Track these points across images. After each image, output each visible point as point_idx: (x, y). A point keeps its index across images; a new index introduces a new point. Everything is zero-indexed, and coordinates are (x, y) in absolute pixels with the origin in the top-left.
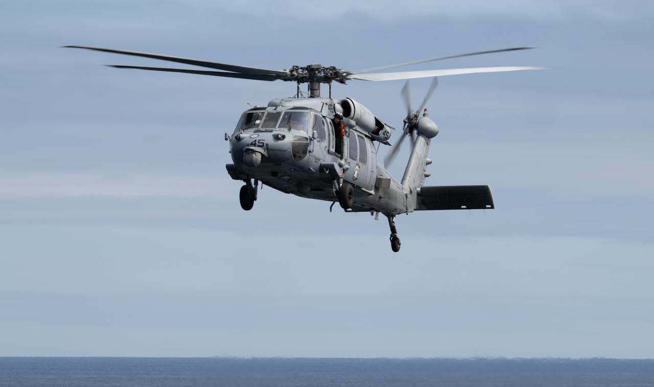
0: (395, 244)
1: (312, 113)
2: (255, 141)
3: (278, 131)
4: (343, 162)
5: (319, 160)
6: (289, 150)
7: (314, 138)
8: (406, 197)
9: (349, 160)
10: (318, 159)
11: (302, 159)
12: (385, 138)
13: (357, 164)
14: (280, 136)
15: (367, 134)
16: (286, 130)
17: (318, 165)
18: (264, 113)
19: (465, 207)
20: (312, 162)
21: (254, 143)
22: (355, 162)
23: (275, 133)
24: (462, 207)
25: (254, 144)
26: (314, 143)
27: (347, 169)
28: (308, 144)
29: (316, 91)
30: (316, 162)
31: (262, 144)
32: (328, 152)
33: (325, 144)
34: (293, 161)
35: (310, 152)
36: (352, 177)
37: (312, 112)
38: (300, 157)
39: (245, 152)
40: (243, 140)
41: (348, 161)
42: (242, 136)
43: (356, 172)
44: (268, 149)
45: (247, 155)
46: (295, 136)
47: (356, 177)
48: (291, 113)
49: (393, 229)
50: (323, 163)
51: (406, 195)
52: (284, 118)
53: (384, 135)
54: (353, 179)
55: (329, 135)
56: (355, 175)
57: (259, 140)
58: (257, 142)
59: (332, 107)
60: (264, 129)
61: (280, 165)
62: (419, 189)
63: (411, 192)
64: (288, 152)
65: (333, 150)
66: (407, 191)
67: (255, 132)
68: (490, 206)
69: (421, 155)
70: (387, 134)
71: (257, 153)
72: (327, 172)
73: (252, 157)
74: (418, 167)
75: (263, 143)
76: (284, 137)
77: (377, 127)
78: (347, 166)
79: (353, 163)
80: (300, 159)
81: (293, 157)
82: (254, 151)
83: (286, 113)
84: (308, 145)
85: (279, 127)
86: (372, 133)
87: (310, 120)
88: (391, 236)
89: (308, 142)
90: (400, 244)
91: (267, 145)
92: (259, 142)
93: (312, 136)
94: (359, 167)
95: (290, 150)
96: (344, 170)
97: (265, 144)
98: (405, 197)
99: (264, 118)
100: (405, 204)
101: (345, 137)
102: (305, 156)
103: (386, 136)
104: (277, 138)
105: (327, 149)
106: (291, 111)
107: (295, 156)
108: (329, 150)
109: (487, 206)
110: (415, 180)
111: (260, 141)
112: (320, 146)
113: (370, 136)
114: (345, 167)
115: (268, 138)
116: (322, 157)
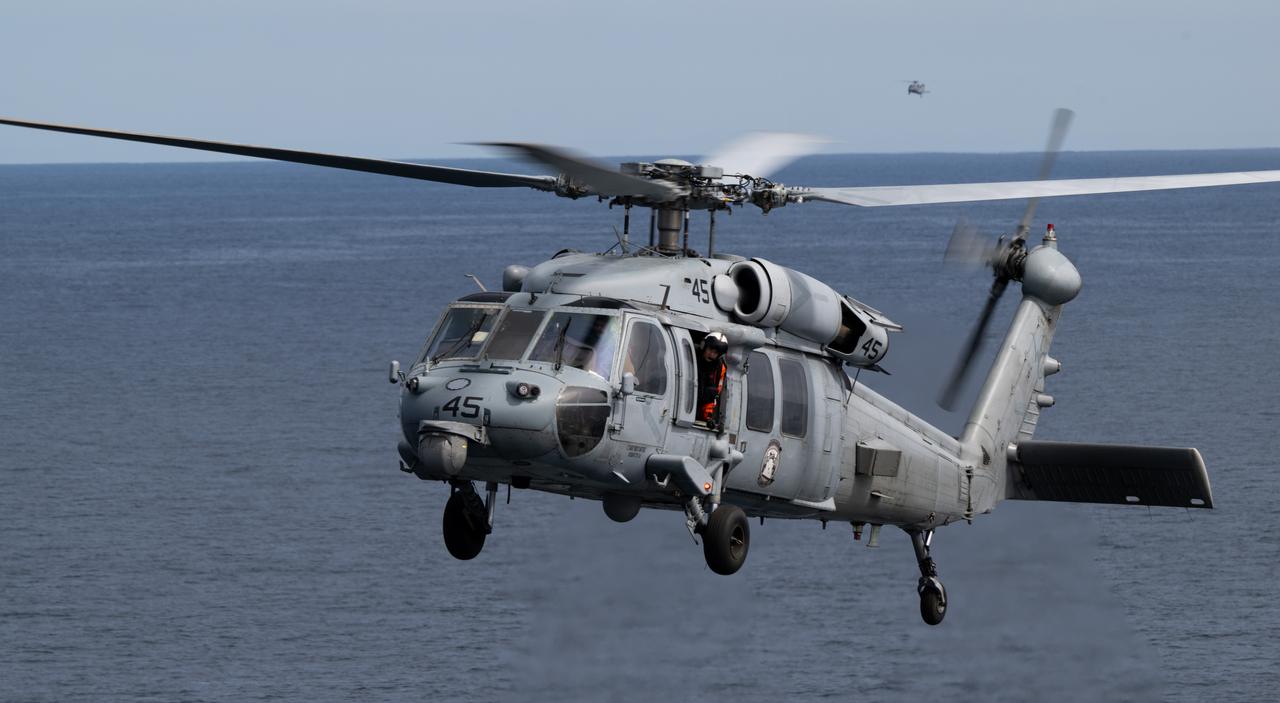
0: (931, 606)
1: (631, 318)
2: (458, 399)
3: (526, 371)
4: (722, 444)
5: (643, 449)
6: (549, 428)
7: (625, 394)
8: (969, 477)
9: (746, 435)
10: (635, 449)
11: (586, 451)
12: (870, 357)
13: (774, 443)
14: (523, 390)
15: (817, 351)
16: (547, 367)
17: (640, 462)
18: (499, 310)
19: (1136, 499)
20: (619, 456)
21: (452, 405)
22: (765, 438)
23: (515, 377)
24: (1129, 499)
25: (451, 409)
26: (624, 406)
27: (736, 462)
28: (608, 409)
29: (673, 234)
30: (631, 455)
31: (472, 411)
32: (674, 424)
33: (663, 403)
34: (561, 457)
35: (612, 430)
36: (754, 479)
37: (628, 316)
38: (582, 445)
39: (421, 433)
40: (426, 394)
41: (740, 440)
42: (423, 381)
43: (770, 464)
44: (488, 424)
45: (426, 443)
46: (569, 389)
47: (769, 476)
48: (570, 317)
49: (926, 566)
50: (656, 456)
51: (968, 471)
52: (550, 329)
53: (867, 350)
54: (761, 484)
55: (678, 376)
56: (768, 473)
57: (468, 398)
58: (461, 403)
59: (707, 287)
60: (486, 365)
61: (529, 464)
62: (1013, 448)
63: (986, 459)
64: (548, 433)
65: (691, 418)
66: (972, 462)
67: (462, 371)
68: (1200, 502)
69: (1026, 353)
70: (877, 347)
71: (453, 439)
72: (665, 483)
73: (441, 448)
74: (1013, 388)
75: (477, 408)
76: (535, 392)
77: (846, 329)
78: (736, 454)
79: (757, 441)
80: (581, 450)
81: (561, 447)
82: (445, 434)
83: (557, 316)
84: (605, 412)
85: (533, 357)
86: (834, 344)
87: (618, 339)
88: (921, 581)
89: (609, 404)
90: (945, 605)
91: (487, 412)
92: (466, 405)
93: (619, 387)
94: (780, 449)
95: (553, 426)
96: (726, 466)
97: (482, 412)
98: (965, 478)
99: (495, 326)
100: (965, 497)
101: (733, 376)
102: (596, 443)
103: (873, 354)
104: (516, 394)
105: (670, 415)
106: (571, 310)
107: (565, 442)
108: (675, 420)
109: (1194, 501)
110: (1003, 425)
111: (470, 402)
112: (646, 412)
113: (825, 354)
114: (727, 458)
115: (491, 393)
116: (652, 440)
